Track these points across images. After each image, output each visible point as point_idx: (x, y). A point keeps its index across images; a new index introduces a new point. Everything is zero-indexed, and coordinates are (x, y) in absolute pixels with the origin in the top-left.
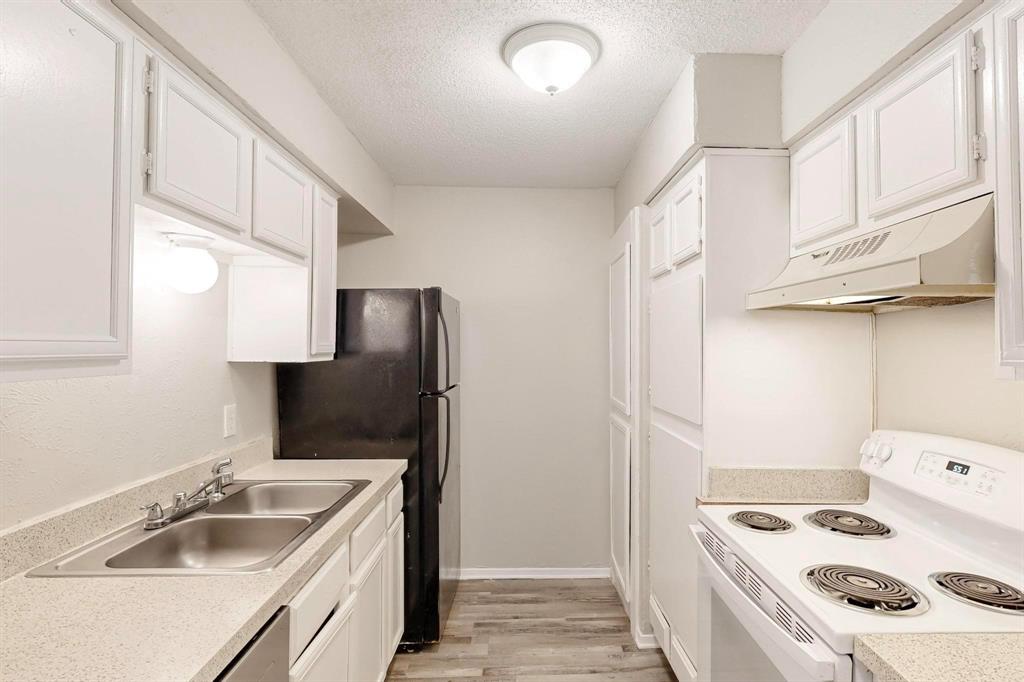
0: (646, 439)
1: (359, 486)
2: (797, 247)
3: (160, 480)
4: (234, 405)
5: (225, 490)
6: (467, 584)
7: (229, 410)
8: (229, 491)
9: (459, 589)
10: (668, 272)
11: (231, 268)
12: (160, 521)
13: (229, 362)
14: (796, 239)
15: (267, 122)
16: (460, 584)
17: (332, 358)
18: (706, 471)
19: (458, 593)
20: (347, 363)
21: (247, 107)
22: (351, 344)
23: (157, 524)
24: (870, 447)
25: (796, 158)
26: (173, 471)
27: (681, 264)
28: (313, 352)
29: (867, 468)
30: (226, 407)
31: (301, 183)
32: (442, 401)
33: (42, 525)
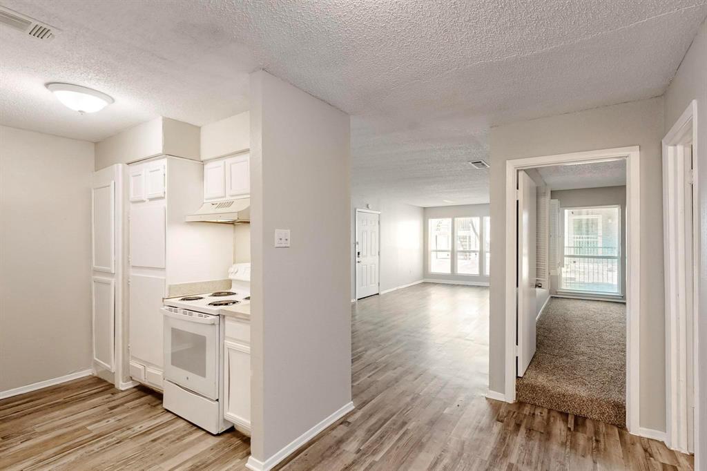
0: (127, 284)
2: (207, 199)
10: (143, 201)
14: (206, 196)
18: (167, 287)
24: (231, 270)
25: (206, 167)
27: (151, 200)
29: (231, 277)
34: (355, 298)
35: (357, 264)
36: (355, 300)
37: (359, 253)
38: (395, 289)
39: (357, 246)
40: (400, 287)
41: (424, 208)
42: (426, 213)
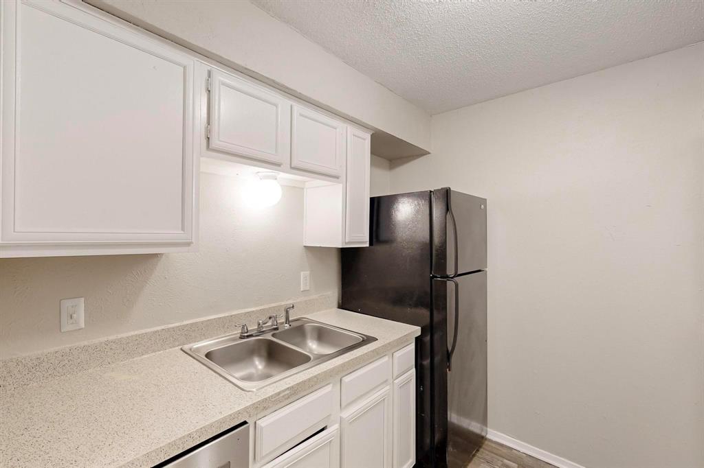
1: (367, 340)
3: (257, 311)
4: (308, 272)
5: (292, 324)
6: (494, 445)
7: (304, 275)
8: (294, 324)
9: (484, 446)
11: (305, 190)
12: (246, 334)
13: (305, 246)
15: (294, 91)
16: (486, 442)
17: (368, 245)
19: (481, 450)
20: (380, 249)
21: (278, 84)
22: (383, 236)
23: (244, 336)
26: (266, 306)
28: (347, 241)
30: (302, 273)
31: (333, 127)
32: (450, 285)
33: (192, 324)
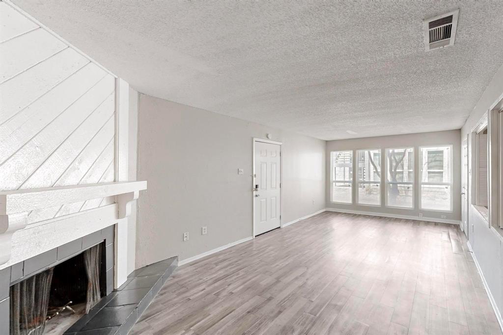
34: (253, 236)
35: (254, 198)
36: (251, 238)
37: (257, 186)
38: (298, 220)
39: (254, 178)
40: (303, 218)
41: (327, 141)
42: (329, 146)
